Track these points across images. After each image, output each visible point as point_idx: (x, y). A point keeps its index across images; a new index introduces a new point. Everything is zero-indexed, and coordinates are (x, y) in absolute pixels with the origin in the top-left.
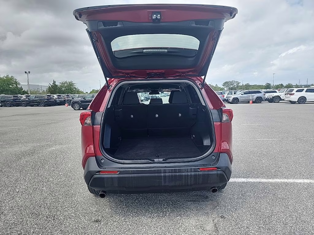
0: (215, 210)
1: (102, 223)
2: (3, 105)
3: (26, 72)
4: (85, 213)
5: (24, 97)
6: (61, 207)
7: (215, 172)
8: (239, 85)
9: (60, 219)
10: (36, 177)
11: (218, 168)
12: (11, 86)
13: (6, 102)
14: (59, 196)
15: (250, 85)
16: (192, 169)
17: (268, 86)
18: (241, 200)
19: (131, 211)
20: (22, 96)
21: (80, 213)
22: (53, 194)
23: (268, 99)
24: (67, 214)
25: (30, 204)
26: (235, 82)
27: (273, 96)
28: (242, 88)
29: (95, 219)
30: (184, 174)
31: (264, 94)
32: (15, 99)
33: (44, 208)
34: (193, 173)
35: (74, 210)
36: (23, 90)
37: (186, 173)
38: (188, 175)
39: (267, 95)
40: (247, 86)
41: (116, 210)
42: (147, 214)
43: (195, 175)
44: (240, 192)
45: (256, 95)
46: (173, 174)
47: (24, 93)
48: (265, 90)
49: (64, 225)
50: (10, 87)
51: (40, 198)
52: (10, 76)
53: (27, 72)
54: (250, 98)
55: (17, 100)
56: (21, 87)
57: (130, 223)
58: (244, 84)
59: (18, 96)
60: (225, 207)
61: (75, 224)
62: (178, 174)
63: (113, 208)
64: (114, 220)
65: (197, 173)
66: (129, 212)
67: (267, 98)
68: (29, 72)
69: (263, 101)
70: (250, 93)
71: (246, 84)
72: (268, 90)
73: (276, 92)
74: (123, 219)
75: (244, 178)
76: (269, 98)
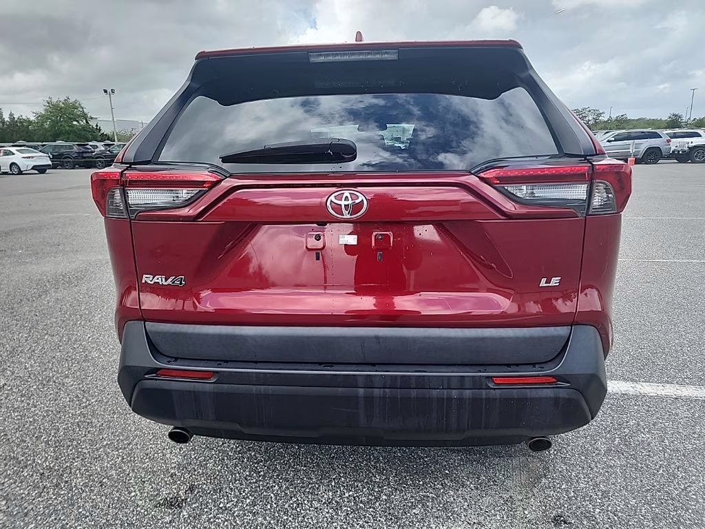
0: (535, 490)
1: (185, 513)
2: (58, 165)
3: (106, 91)
4: (146, 472)
5: (101, 147)
6: (92, 443)
7: (548, 390)
8: (600, 118)
9: (73, 484)
10: (61, 344)
11: (559, 378)
12: (75, 123)
13: (64, 158)
14: (96, 408)
15: (629, 118)
16: (467, 379)
17: (674, 123)
18: (619, 458)
19: (278, 476)
20: (98, 144)
21: (133, 470)
22: (84, 400)
23: (676, 153)
24: (99, 470)
25: (17, 426)
26: (590, 111)
27: (691, 145)
28: (607, 126)
29: (170, 494)
30: (435, 393)
31: (669, 141)
32: (83, 152)
33: (47, 443)
34: (468, 392)
35: (120, 458)
36: (101, 132)
37: (445, 391)
38: (450, 399)
39: (676, 144)
40: (621, 122)
41: (236, 466)
42: (322, 488)
43: (475, 401)
44: (615, 429)
45: (646, 144)
46: (399, 393)
47: (104, 137)
48: (669, 131)
49: (79, 507)
50: (74, 126)
51: (47, 411)
52: (72, 100)
53: (109, 90)
54: (631, 150)
55: (85, 155)
56: (97, 126)
57: (265, 519)
58: (614, 117)
59: (87, 144)
60: (569, 481)
61: (109, 507)
62: (413, 393)
63: (229, 459)
64: (221, 505)
65: (484, 392)
66: (271, 478)
67: (673, 152)
68: (112, 90)
69: (664, 158)
70: (629, 137)
71: (617, 117)
72: (677, 130)
73: (699, 135)
74: (248, 501)
75: (625, 380)
76: (679, 151)
